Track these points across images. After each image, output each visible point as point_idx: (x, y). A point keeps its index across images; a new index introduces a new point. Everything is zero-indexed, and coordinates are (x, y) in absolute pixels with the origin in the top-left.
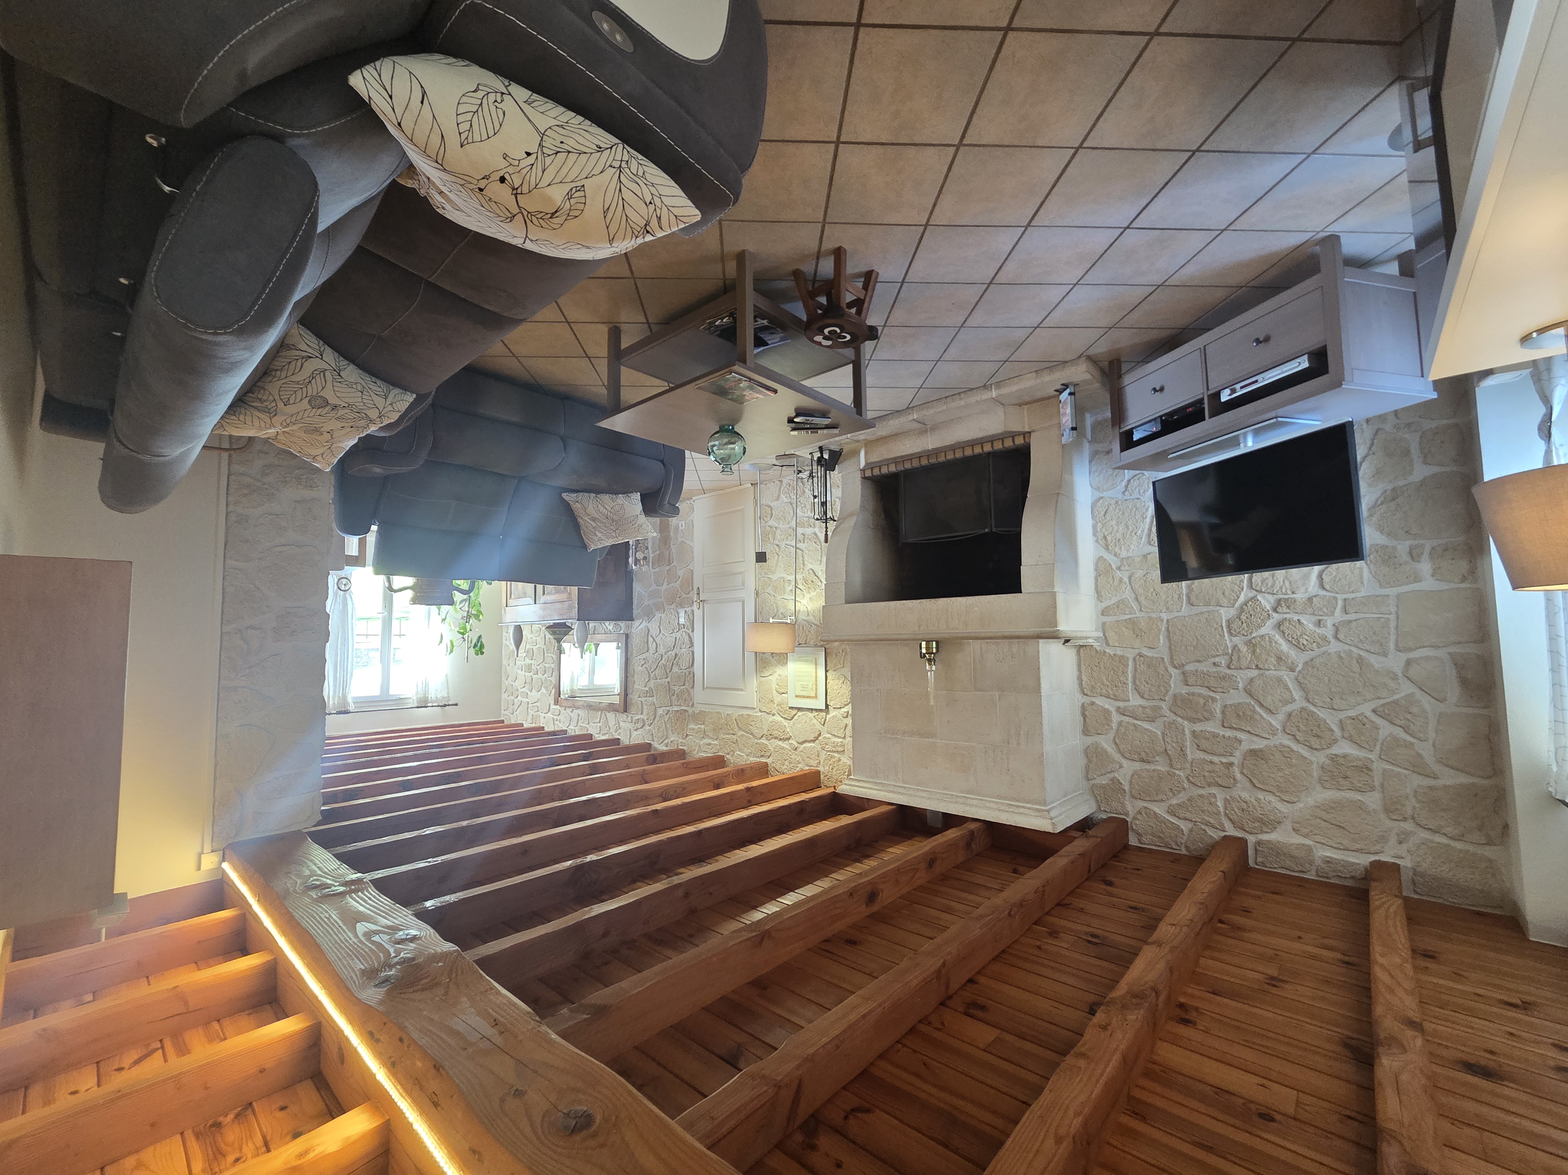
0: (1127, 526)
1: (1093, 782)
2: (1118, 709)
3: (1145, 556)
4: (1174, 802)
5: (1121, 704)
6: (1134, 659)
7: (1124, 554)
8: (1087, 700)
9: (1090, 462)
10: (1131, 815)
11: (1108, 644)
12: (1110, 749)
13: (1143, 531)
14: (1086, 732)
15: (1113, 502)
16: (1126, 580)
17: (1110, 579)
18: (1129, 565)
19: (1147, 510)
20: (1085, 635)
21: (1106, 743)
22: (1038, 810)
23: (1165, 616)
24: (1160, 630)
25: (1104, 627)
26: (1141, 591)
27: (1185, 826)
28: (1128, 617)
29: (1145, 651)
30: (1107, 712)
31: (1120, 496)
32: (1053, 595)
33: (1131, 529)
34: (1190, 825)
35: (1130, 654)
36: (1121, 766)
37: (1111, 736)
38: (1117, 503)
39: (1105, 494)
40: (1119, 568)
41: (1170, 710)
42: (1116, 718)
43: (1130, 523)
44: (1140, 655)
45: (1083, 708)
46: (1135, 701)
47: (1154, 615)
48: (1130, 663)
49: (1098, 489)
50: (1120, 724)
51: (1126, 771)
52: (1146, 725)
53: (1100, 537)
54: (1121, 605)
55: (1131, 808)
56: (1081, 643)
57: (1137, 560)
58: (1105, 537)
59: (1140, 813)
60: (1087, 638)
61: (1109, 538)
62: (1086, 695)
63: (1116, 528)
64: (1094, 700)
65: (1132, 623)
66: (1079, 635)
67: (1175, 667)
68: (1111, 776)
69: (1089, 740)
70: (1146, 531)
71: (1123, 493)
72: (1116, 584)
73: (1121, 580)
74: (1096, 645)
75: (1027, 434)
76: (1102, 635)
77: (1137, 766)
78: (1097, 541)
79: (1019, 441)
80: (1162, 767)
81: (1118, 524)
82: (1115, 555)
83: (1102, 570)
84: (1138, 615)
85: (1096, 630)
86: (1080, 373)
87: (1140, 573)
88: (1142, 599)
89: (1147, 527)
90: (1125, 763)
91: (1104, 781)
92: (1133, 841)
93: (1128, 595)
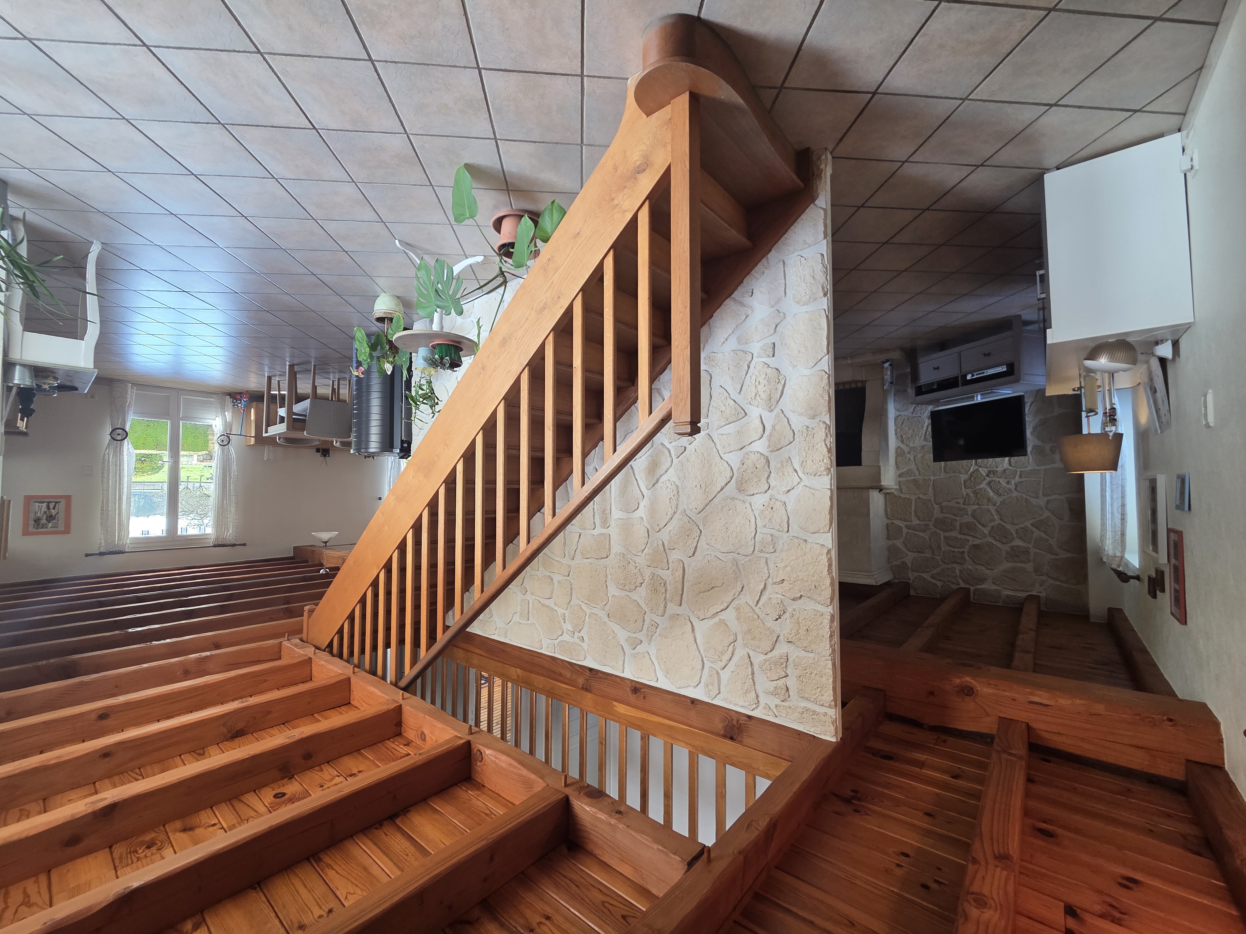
0: (914, 431)
1: (892, 564)
2: (906, 526)
3: (923, 447)
4: (934, 572)
5: (907, 523)
6: (915, 500)
7: (911, 445)
8: (889, 522)
9: (895, 395)
10: (912, 579)
11: (902, 492)
12: (902, 547)
13: (922, 433)
14: (889, 538)
15: (906, 418)
16: (912, 459)
17: (904, 458)
18: (914, 451)
19: (925, 423)
20: (890, 487)
21: (899, 543)
22: (868, 576)
23: (932, 478)
24: (929, 485)
25: (900, 483)
26: (920, 465)
27: (939, 584)
28: (912, 478)
29: (921, 496)
30: (900, 528)
31: (910, 415)
32: (879, 467)
33: (916, 432)
34: (942, 583)
35: (913, 498)
36: (907, 555)
37: (902, 540)
38: (908, 418)
39: (902, 413)
40: (909, 453)
41: (934, 526)
42: (905, 531)
43: (915, 429)
44: (919, 498)
45: (887, 526)
46: (915, 522)
47: (926, 478)
48: (913, 502)
49: (898, 410)
50: (907, 533)
51: (910, 557)
52: (921, 534)
53: (899, 435)
54: (909, 472)
55: (912, 576)
56: (888, 491)
57: (919, 449)
58: (902, 436)
59: (916, 578)
60: (892, 489)
61: (904, 436)
62: (889, 519)
63: (907, 431)
64: (893, 521)
65: (915, 482)
66: (887, 487)
67: (936, 504)
68: (902, 560)
69: (890, 542)
70: (924, 433)
71: (912, 413)
72: (907, 460)
73: (910, 459)
74: (896, 493)
75: (863, 382)
76: (898, 487)
77: (915, 555)
78: (897, 438)
79: (860, 385)
80: (928, 555)
81: (909, 430)
82: (907, 445)
83: (899, 453)
84: (918, 477)
85: (896, 485)
86: (897, 355)
87: (920, 456)
88: (920, 469)
89: (924, 431)
90: (909, 553)
91: (898, 563)
92: (912, 593)
93: (913, 467)
